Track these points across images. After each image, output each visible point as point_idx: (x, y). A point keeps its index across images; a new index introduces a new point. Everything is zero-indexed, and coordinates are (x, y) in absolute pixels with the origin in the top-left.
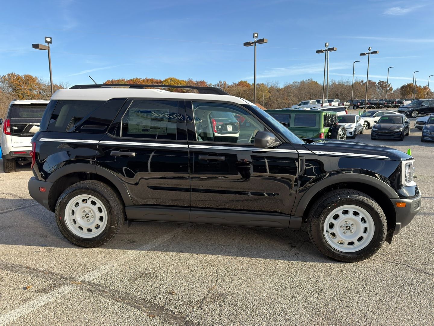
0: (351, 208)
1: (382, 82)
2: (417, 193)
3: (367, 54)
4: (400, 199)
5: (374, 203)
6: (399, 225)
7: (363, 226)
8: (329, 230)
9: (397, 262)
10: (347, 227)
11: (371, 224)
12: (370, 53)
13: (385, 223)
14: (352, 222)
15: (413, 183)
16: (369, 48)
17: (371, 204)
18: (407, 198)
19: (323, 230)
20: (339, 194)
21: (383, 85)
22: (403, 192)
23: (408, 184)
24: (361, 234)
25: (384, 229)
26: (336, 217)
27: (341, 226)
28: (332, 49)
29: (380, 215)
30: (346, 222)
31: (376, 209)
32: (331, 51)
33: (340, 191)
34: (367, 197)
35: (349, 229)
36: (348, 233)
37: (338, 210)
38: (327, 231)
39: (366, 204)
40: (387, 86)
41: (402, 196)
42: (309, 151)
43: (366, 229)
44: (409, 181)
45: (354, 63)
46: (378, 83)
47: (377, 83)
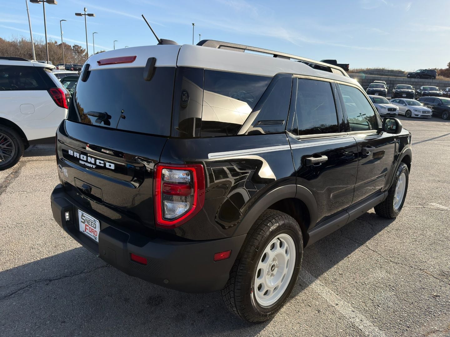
1: (77, 46)
3: (83, 15)
12: (86, 15)
16: (85, 8)
32: (49, 4)
45: (61, 21)
46: (74, 47)
47: (72, 47)
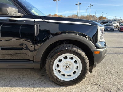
0: (69, 55)
2: (105, 45)
4: (97, 49)
5: (82, 52)
6: (96, 64)
7: (75, 65)
8: (56, 68)
9: (94, 83)
10: (67, 66)
11: (80, 64)
12: (91, 6)
13: (88, 64)
14: (70, 63)
15: (103, 40)
17: (80, 53)
18: (100, 48)
19: (52, 69)
20: (61, 47)
21: (94, 16)
22: (98, 45)
23: (101, 41)
24: (75, 70)
25: (87, 67)
26: (60, 61)
27: (64, 66)
28: (80, 4)
29: (85, 59)
30: (66, 63)
31: (83, 55)
33: (62, 46)
34: (77, 49)
35: (68, 67)
36: (68, 69)
37: (61, 57)
38: (55, 69)
39: (77, 52)
40: (95, 17)
41: (98, 48)
42: (42, 20)
43: (77, 67)
44: (102, 39)
